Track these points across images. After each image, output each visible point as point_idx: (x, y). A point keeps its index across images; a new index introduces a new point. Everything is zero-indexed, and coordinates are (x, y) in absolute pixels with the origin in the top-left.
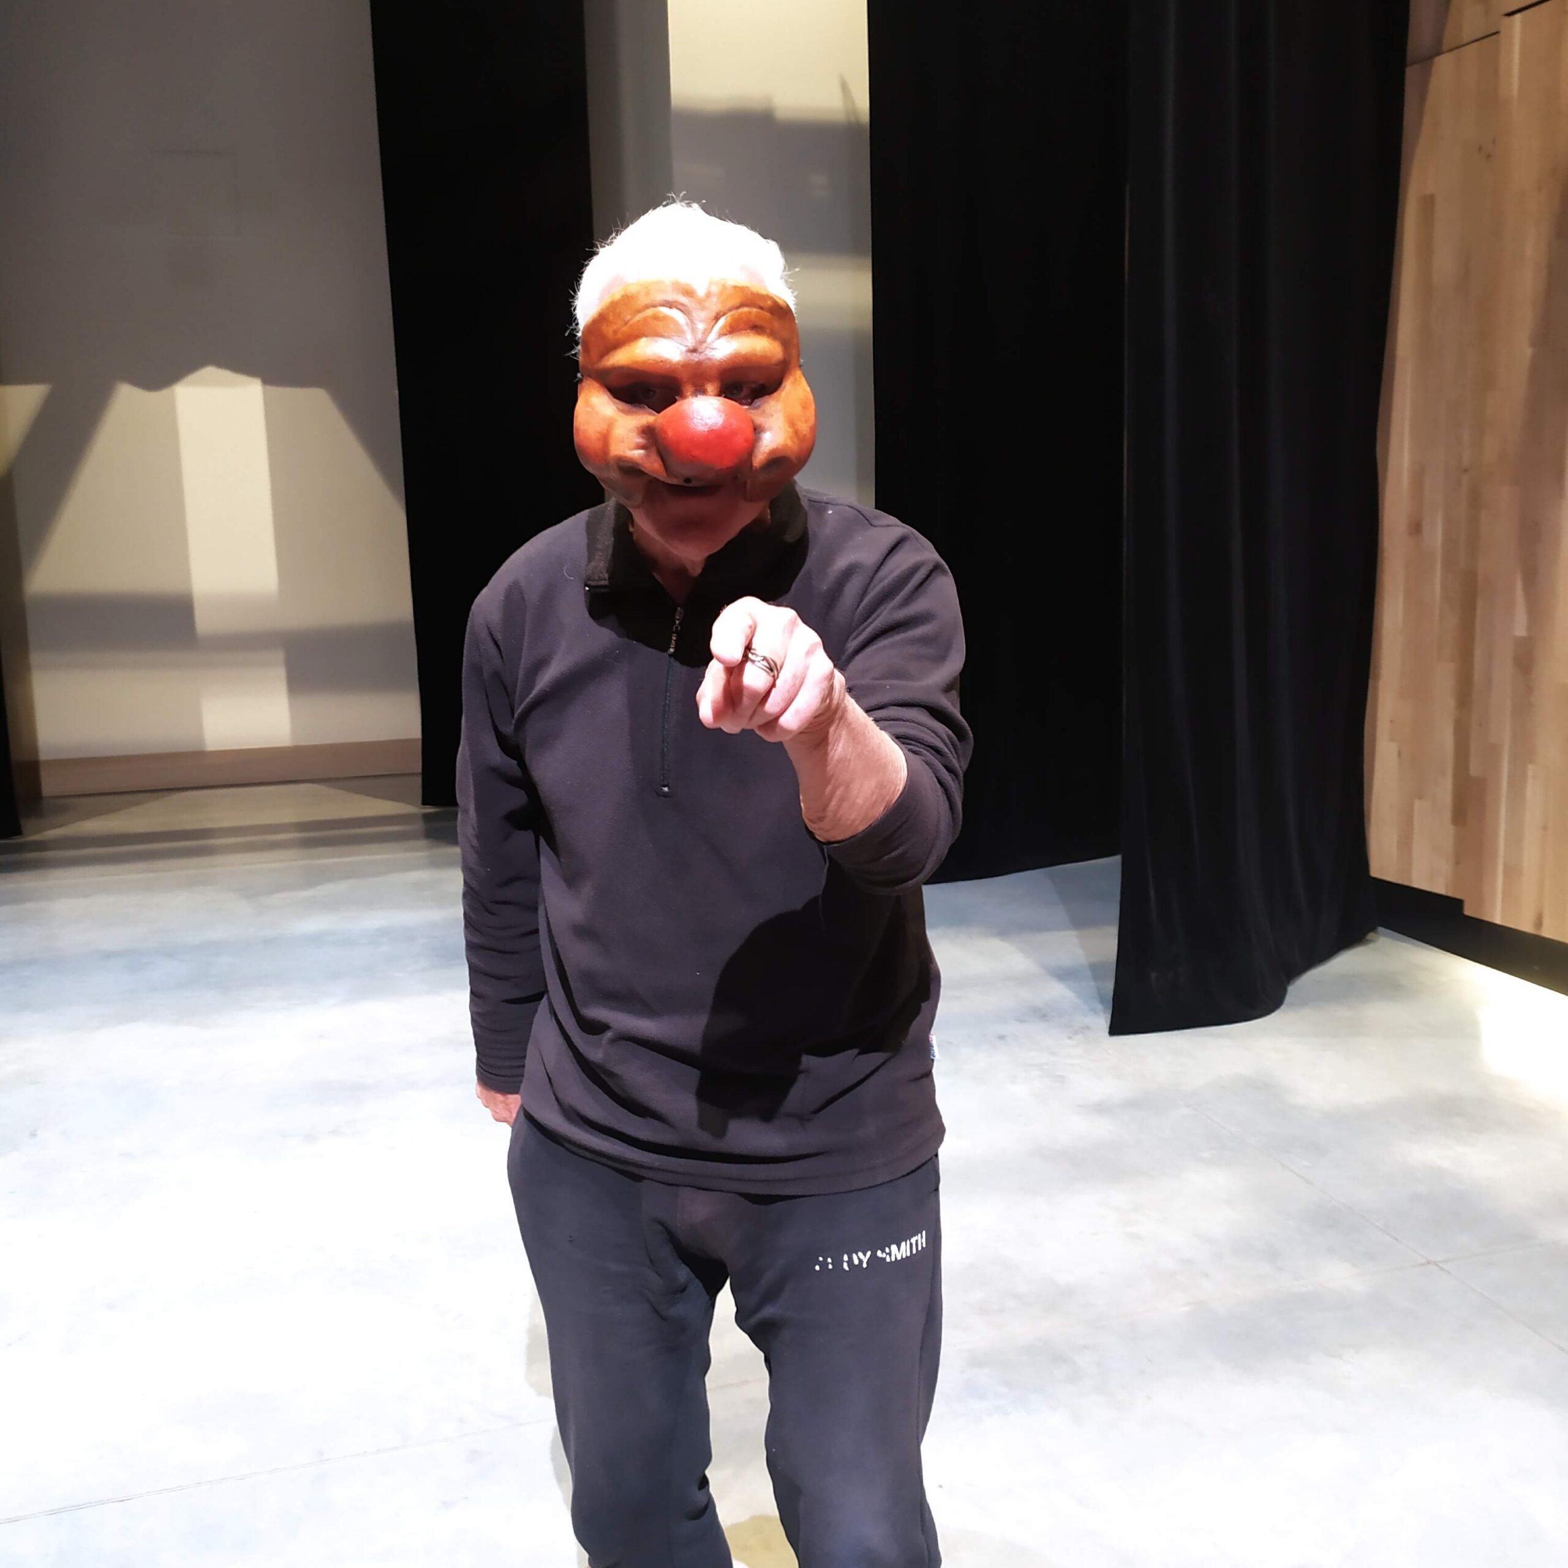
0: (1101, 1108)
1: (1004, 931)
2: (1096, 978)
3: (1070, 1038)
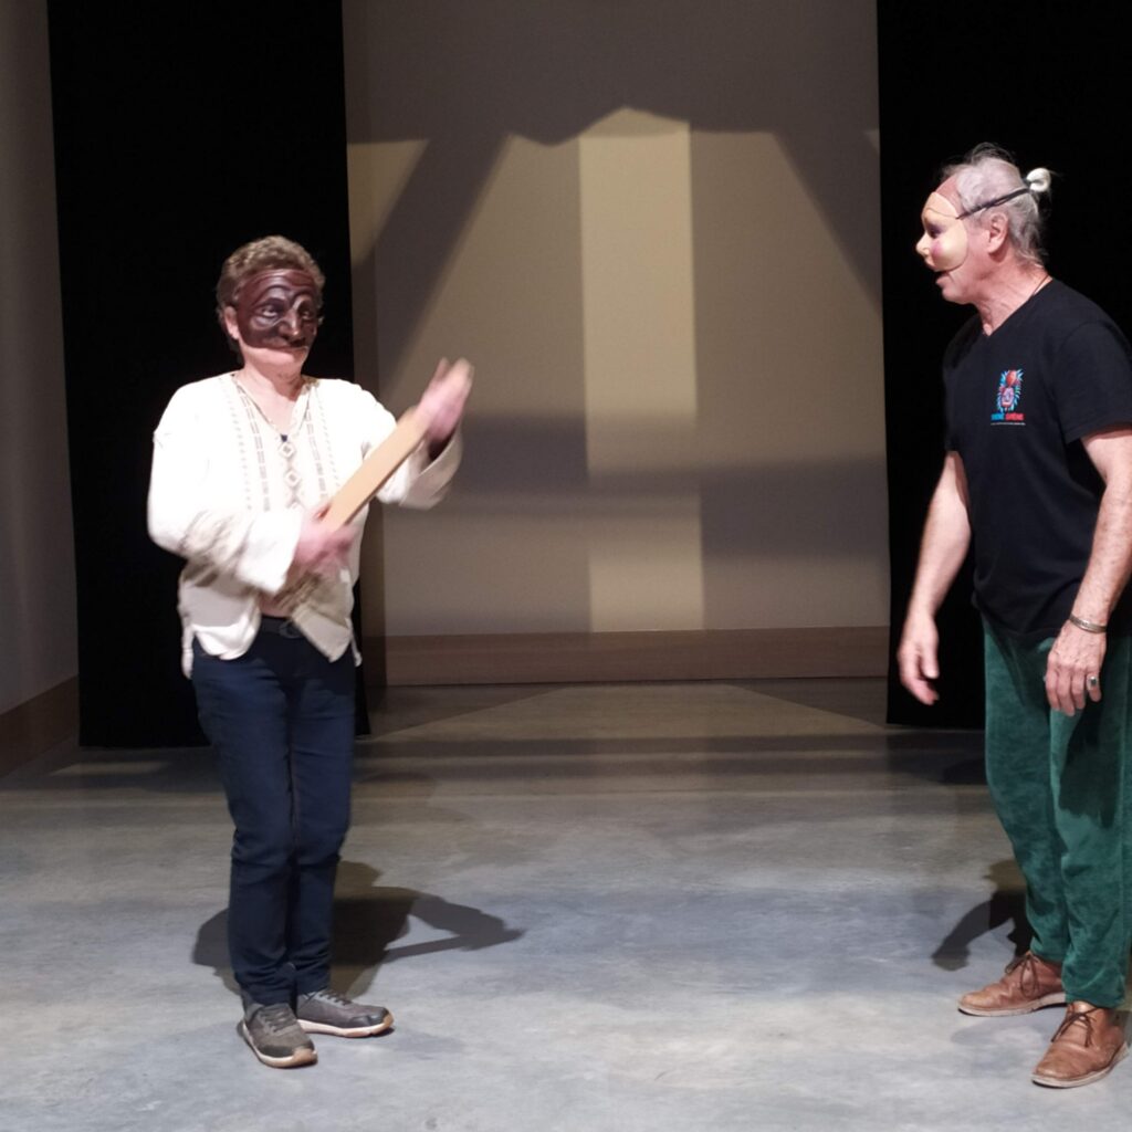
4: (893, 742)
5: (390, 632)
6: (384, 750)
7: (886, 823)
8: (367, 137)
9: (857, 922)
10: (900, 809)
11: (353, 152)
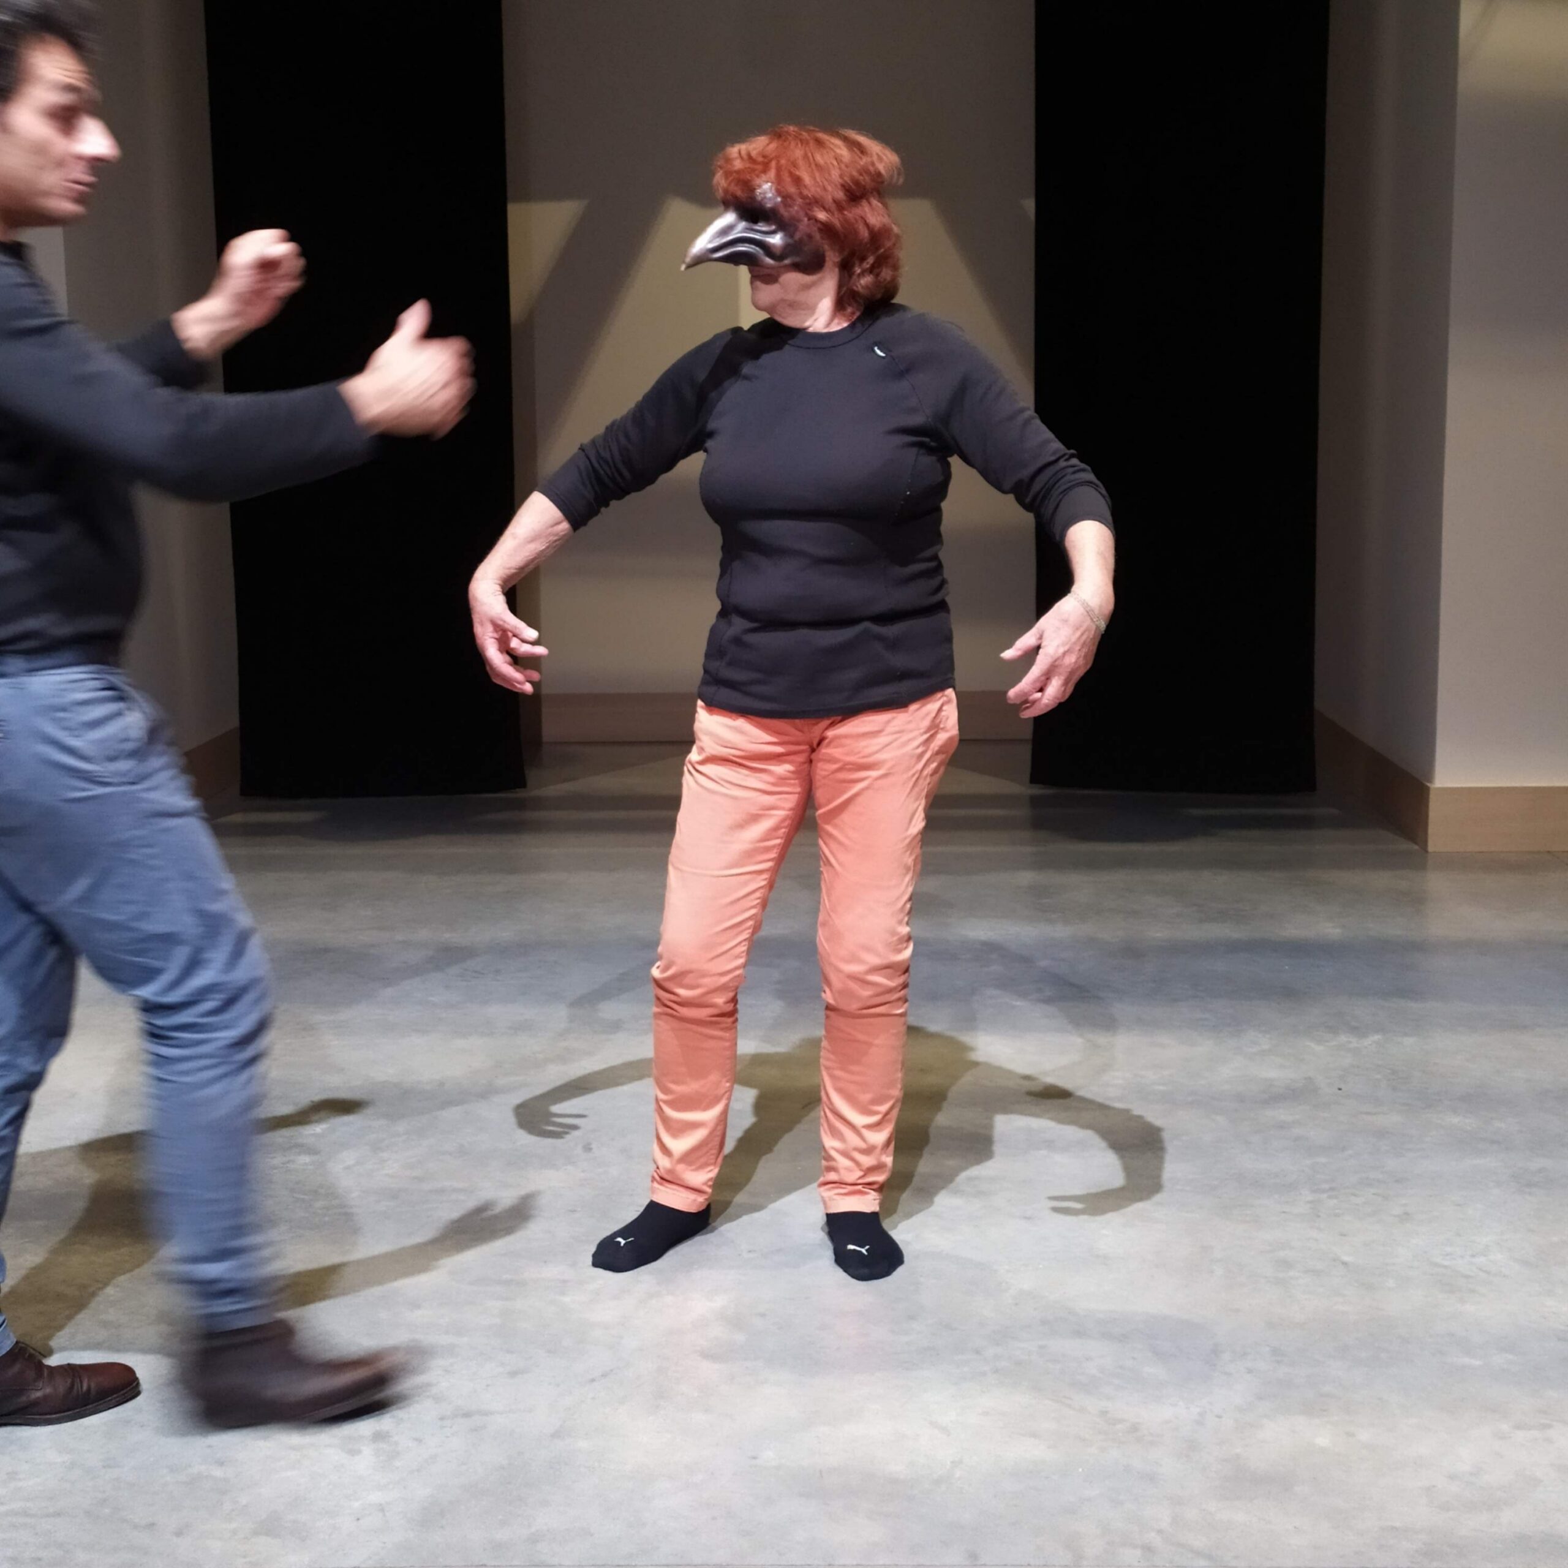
4: (1035, 801)
5: (546, 690)
7: (1026, 877)
9: (996, 968)
10: (1041, 864)
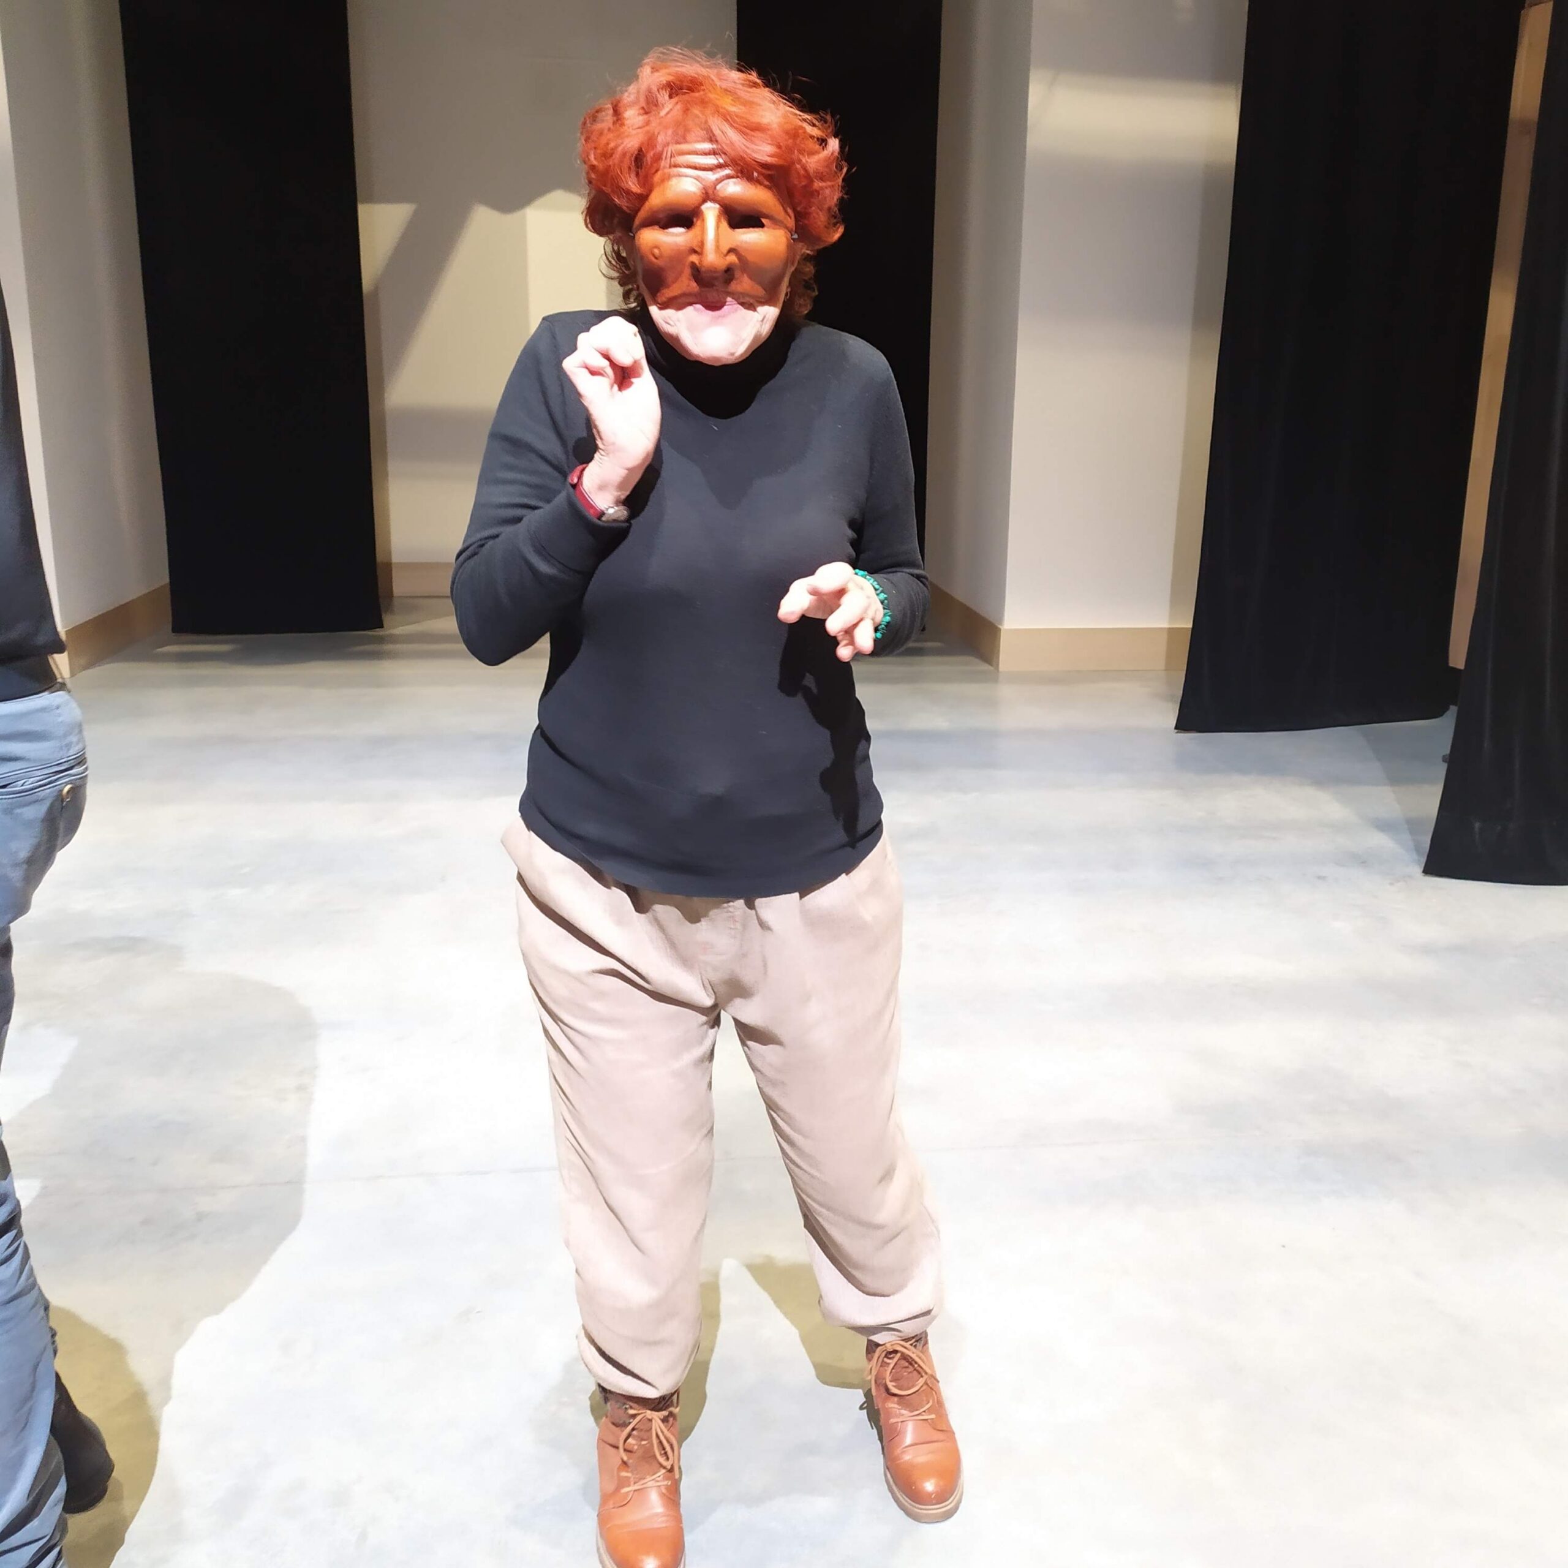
0: (1427, 950)
1: (1321, 781)
2: (1412, 832)
3: (1391, 884)
5: (395, 559)
6: (394, 639)
8: (370, 200)
11: (364, 211)
